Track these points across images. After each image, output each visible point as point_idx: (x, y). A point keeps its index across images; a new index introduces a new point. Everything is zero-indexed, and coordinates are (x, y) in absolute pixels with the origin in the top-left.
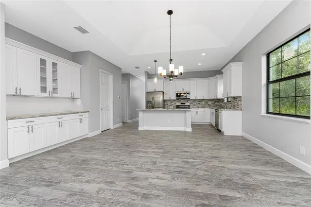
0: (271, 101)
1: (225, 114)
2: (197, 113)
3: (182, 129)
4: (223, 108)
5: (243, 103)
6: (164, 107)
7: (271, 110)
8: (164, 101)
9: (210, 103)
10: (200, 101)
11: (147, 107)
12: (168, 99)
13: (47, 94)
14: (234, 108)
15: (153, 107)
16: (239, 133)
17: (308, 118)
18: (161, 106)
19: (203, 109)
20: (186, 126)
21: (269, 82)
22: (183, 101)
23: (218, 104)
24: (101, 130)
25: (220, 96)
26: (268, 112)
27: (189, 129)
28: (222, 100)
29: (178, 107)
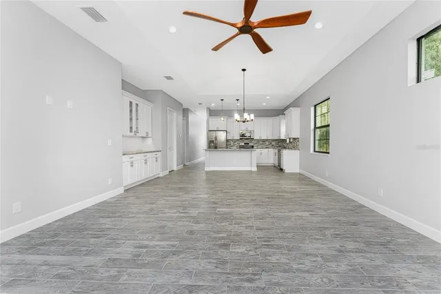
0: (317, 142)
1: (286, 153)
2: (261, 154)
3: (248, 169)
4: (285, 148)
5: (300, 144)
6: (227, 148)
7: (317, 150)
8: (227, 141)
9: (274, 143)
10: (264, 141)
11: (209, 147)
12: (231, 138)
13: (132, 134)
14: (294, 148)
15: (216, 148)
16: (297, 171)
17: (328, 153)
18: (225, 146)
19: (267, 150)
20: (251, 166)
21: (315, 128)
22: (246, 141)
23: (280, 144)
24: (168, 171)
25: (283, 137)
26: (315, 151)
27: (254, 169)
28: (285, 140)
29: (241, 147)
